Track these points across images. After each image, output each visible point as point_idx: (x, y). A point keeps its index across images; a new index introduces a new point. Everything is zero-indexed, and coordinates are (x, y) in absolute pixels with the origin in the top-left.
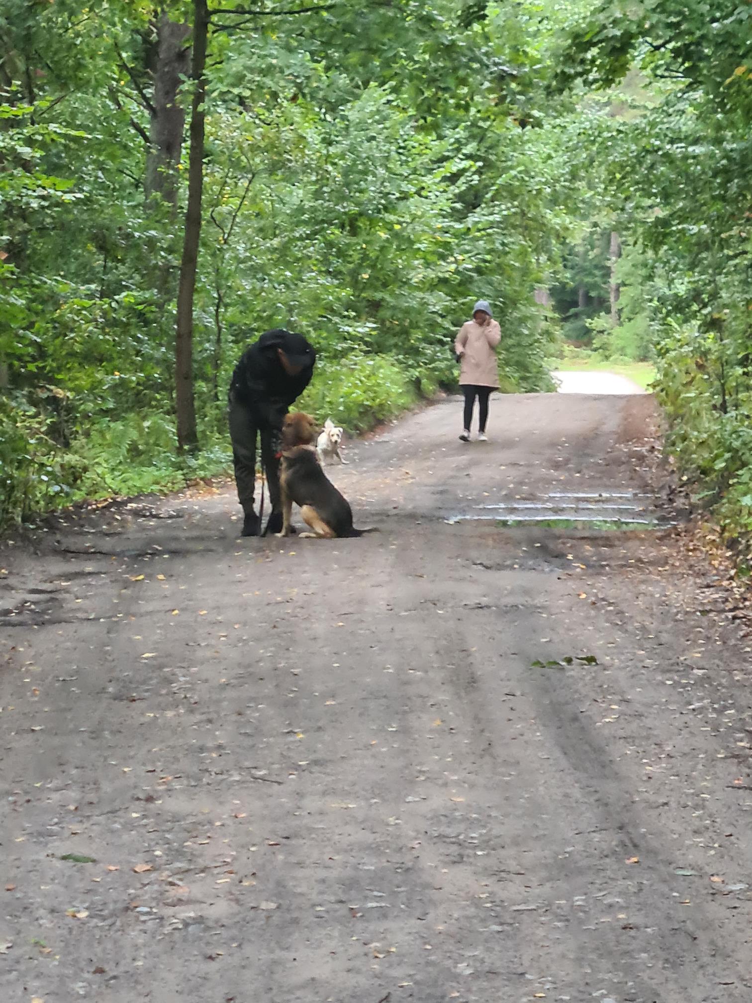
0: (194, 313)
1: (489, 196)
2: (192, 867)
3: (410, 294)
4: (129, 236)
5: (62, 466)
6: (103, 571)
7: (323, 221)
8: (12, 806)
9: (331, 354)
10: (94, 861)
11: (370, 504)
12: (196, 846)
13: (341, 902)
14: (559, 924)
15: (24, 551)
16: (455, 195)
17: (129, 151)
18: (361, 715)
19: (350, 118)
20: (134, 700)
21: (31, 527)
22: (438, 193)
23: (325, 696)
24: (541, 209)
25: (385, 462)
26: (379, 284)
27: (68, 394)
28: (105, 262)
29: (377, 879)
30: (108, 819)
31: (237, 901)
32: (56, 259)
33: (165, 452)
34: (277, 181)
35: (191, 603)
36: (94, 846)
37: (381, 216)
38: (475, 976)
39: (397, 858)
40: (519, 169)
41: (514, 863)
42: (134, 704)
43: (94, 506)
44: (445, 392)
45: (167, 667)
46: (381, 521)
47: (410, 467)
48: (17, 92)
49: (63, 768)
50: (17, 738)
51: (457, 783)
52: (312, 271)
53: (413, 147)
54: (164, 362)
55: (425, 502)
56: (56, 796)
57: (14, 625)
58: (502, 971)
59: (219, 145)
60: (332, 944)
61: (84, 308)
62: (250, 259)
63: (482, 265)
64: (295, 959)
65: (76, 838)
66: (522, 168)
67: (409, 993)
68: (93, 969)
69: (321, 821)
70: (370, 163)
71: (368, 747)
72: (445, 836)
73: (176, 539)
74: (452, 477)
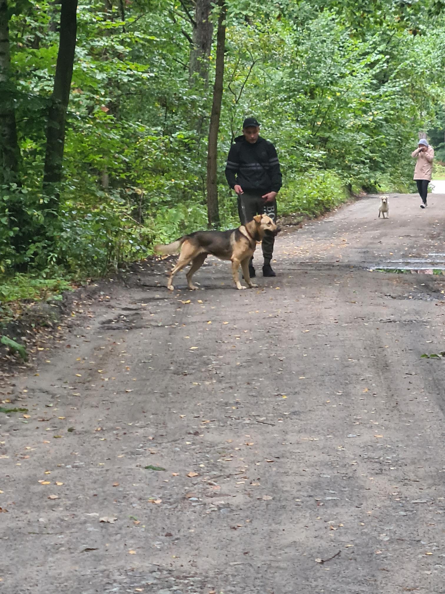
0: (218, 144)
1: (393, 76)
2: (222, 474)
3: (345, 134)
4: (180, 99)
5: (140, 234)
6: (166, 297)
7: (294, 90)
8: (116, 437)
9: (299, 170)
10: (164, 470)
11: (322, 259)
12: (224, 462)
13: (310, 496)
14: (440, 512)
15: (118, 285)
16: (373, 75)
17: (181, 49)
18: (320, 385)
19: (312, 29)
20: (186, 375)
21: (124, 271)
22: (363, 74)
23: (298, 374)
24: (424, 83)
25: (331, 234)
26: (327, 128)
27: (144, 192)
28: (166, 114)
29: (332, 483)
30: (173, 445)
31: (249, 494)
32: (137, 111)
33: (200, 227)
34: (267, 67)
35: (218, 317)
36: (164, 461)
37: (329, 87)
38: (391, 541)
39: (343, 471)
40: (411, 60)
41: (413, 475)
42: (185, 377)
43: (159, 259)
44: (365, 192)
45: (204, 355)
46: (329, 269)
47: (346, 236)
48: (115, 13)
49: (145, 414)
50: (118, 396)
51: (377, 426)
52: (288, 120)
53: (348, 46)
54: (200, 174)
55: (355, 258)
56: (141, 431)
57: (114, 329)
58: (407, 539)
59: (233, 44)
60: (306, 521)
61: (154, 141)
62: (251, 113)
63: (388, 117)
64: (284, 530)
65: (154, 456)
66: (413, 59)
67: (351, 550)
68: (164, 534)
69: (298, 448)
70: (322, 56)
71: (324, 404)
72: (371, 458)
73: (209, 279)
74: (371, 243)
